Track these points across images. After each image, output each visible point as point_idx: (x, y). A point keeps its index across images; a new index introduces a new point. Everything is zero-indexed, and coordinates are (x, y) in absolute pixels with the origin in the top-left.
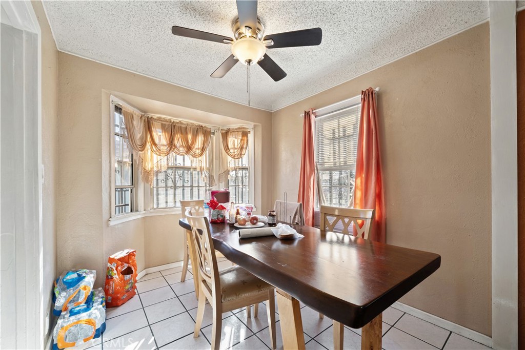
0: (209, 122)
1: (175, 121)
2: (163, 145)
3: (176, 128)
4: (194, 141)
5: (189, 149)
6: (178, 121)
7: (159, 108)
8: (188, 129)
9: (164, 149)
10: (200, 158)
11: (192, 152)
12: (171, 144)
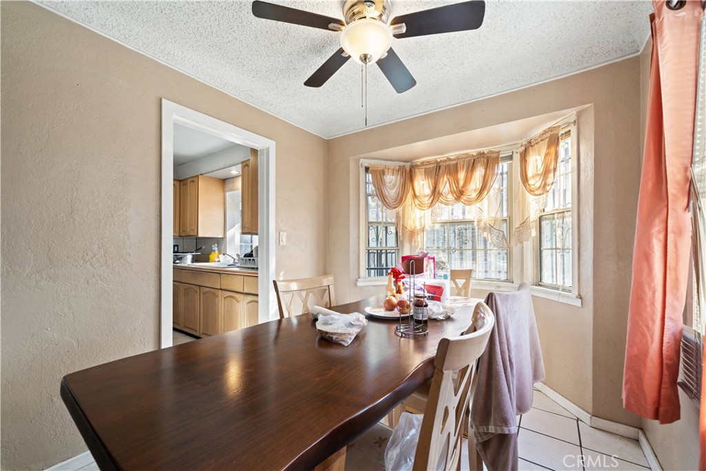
0: (498, 142)
1: (442, 159)
2: (425, 196)
3: (441, 168)
4: (468, 180)
5: (460, 194)
6: (445, 159)
7: (422, 149)
8: (460, 163)
9: (427, 201)
10: (478, 204)
11: (464, 198)
12: (435, 193)
